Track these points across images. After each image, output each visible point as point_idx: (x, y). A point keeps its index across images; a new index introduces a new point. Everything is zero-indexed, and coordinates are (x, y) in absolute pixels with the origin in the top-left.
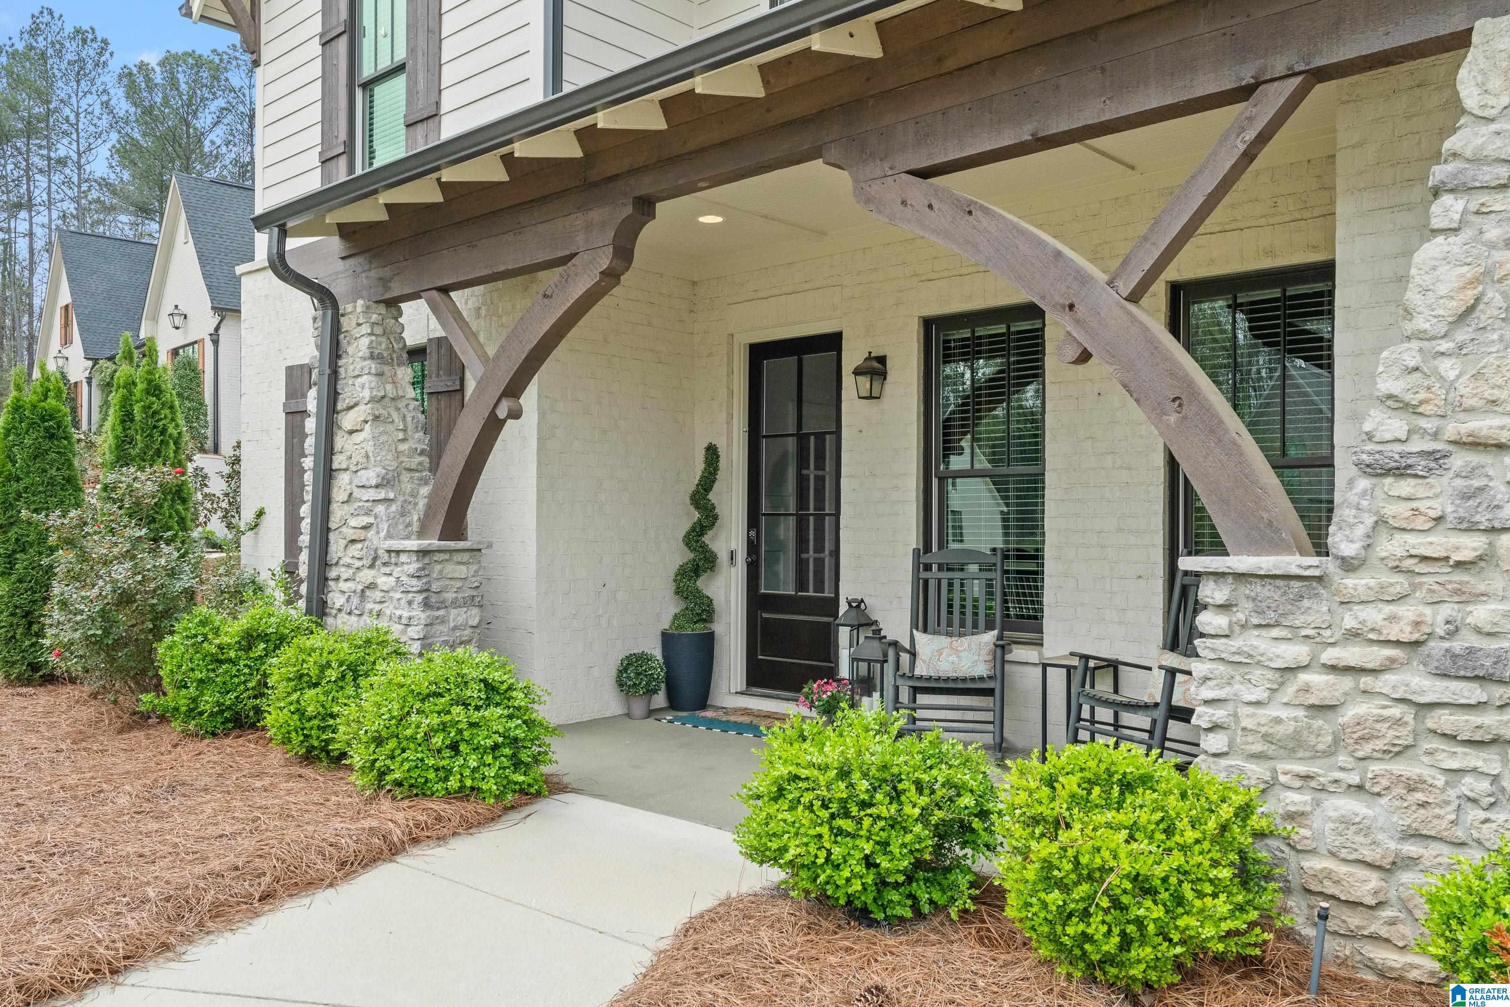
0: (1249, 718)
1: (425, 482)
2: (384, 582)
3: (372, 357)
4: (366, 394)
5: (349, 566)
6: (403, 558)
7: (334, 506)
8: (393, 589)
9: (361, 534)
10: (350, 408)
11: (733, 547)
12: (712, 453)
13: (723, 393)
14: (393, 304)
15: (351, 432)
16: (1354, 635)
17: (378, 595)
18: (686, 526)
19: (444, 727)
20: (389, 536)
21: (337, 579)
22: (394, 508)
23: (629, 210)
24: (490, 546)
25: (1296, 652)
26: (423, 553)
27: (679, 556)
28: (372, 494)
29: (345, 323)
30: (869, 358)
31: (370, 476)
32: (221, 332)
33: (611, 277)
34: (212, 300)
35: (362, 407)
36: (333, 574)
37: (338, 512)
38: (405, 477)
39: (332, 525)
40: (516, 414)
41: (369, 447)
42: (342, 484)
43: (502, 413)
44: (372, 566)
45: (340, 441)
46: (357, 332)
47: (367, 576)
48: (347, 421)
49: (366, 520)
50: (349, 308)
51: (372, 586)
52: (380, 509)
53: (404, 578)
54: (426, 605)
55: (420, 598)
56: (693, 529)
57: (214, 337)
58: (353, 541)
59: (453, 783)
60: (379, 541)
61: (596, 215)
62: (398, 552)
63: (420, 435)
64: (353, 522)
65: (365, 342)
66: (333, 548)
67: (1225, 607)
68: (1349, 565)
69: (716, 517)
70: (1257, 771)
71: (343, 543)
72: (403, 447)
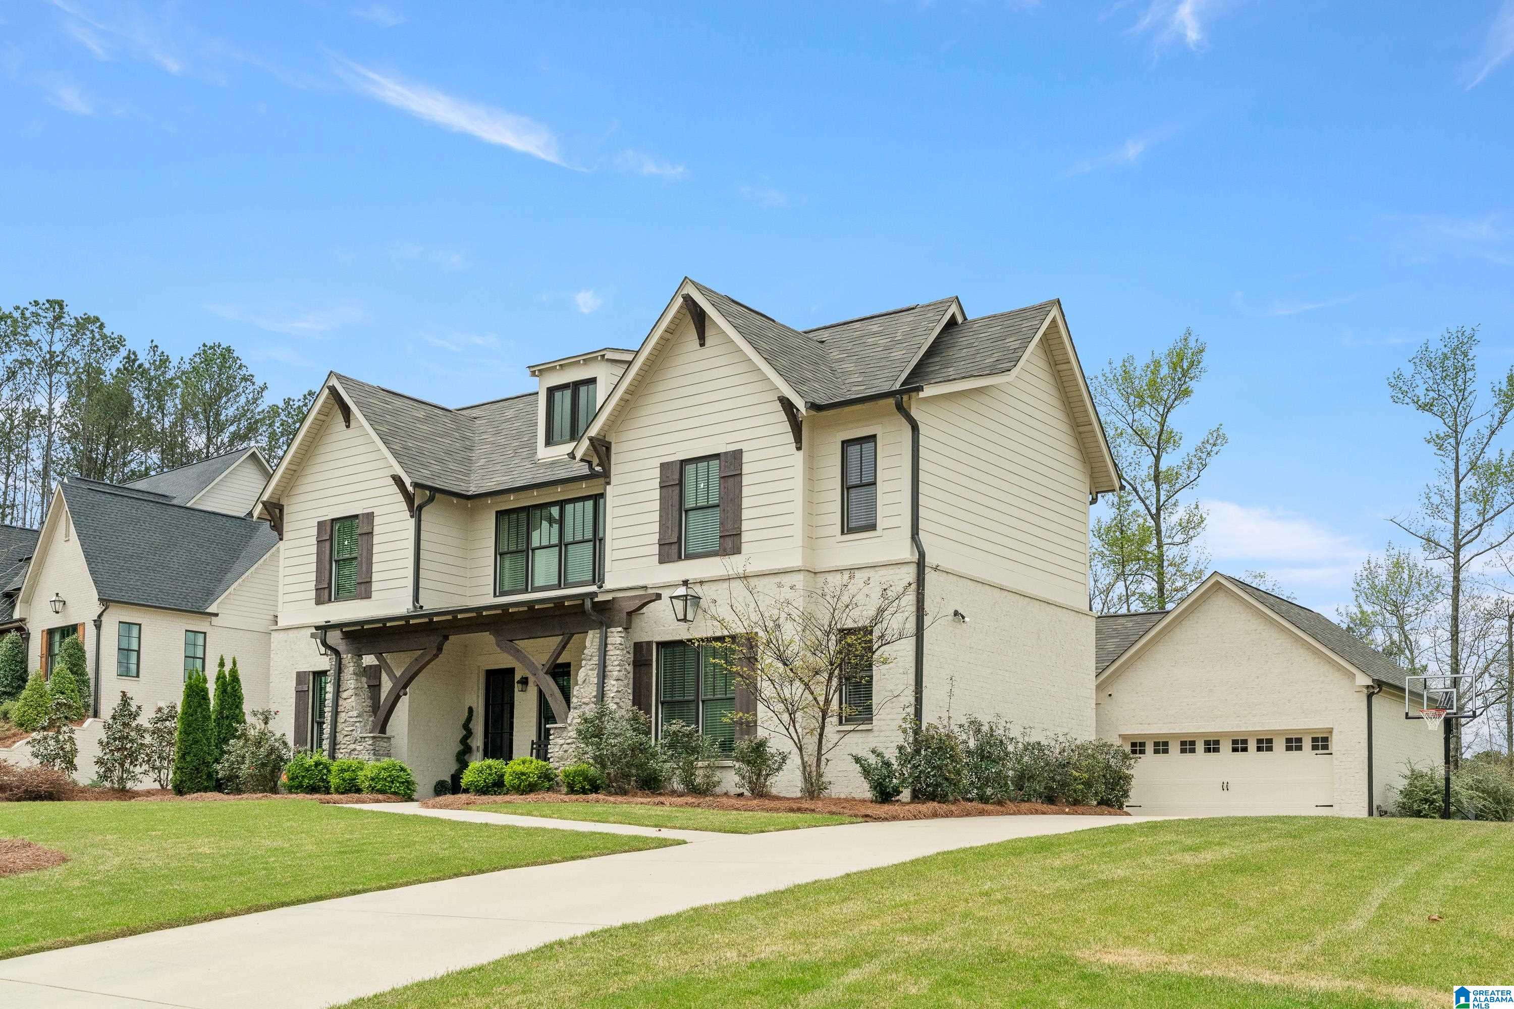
0: (557, 754)
1: (371, 716)
2: (358, 748)
3: (354, 674)
4: (353, 686)
5: (345, 744)
6: (367, 739)
7: (338, 724)
8: (363, 750)
9: (350, 733)
10: (345, 691)
11: (478, 745)
12: (471, 710)
13: (475, 688)
14: (360, 656)
15: (345, 699)
16: (570, 737)
17: (356, 752)
18: (461, 736)
19: (390, 776)
20: (361, 733)
21: (339, 749)
22: (362, 724)
23: (441, 638)
24: (394, 737)
25: (562, 741)
26: (374, 737)
27: (458, 747)
28: (355, 719)
29: (343, 661)
30: (522, 678)
31: (355, 713)
32: (104, 619)
33: (436, 656)
34: (99, 593)
35: (350, 690)
36: (338, 747)
37: (340, 726)
38: (365, 714)
39: (337, 730)
40: (405, 694)
41: (354, 704)
42: (342, 717)
43: (401, 694)
44: (354, 743)
45: (341, 702)
46: (348, 665)
47: (352, 746)
48: (344, 695)
49: (352, 728)
50: (345, 656)
51: (354, 750)
52: (358, 724)
53: (367, 746)
54: (374, 754)
55: (372, 752)
56: (463, 738)
57: (98, 623)
58: (346, 736)
59: (393, 790)
60: (357, 734)
61: (432, 638)
62: (365, 738)
63: (369, 700)
64: (346, 729)
65: (351, 669)
66: (338, 738)
67: (553, 734)
68: (570, 725)
69: (472, 733)
70: (557, 764)
71: (342, 736)
72: (364, 704)
